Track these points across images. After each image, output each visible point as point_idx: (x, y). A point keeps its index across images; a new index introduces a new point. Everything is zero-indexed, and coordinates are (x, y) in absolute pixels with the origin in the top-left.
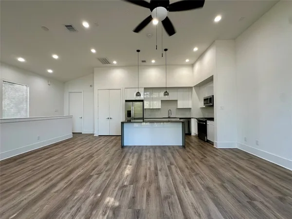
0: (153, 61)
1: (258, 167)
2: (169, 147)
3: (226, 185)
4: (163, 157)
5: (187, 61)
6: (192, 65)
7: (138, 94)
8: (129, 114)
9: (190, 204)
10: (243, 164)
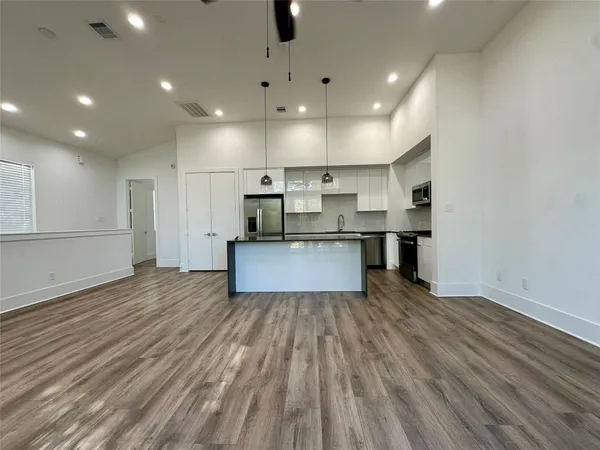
0: (302, 109)
1: (523, 339)
2: (332, 295)
3: (443, 383)
4: (314, 317)
5: (377, 106)
6: (389, 117)
7: (266, 181)
8: (252, 224)
9: (347, 430)
10: (489, 332)
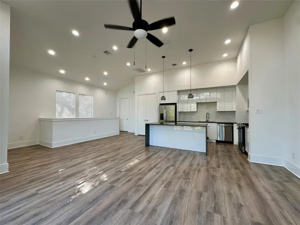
0: (184, 63)
5: (225, 55)
6: (236, 59)
7: (163, 98)
8: (162, 117)
